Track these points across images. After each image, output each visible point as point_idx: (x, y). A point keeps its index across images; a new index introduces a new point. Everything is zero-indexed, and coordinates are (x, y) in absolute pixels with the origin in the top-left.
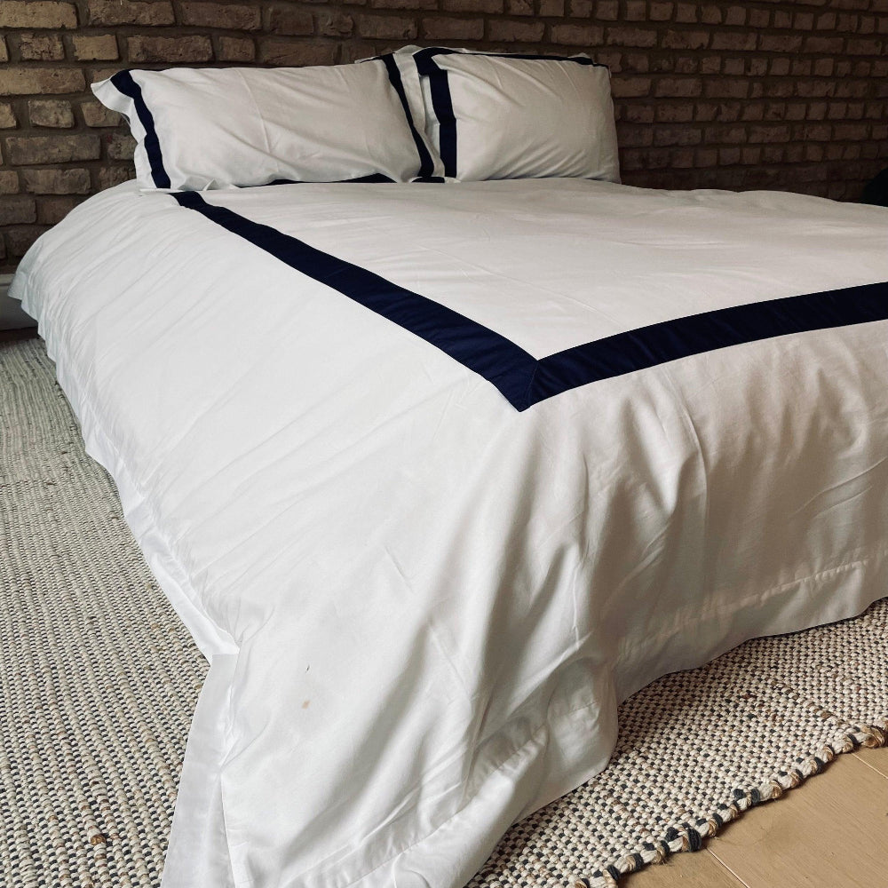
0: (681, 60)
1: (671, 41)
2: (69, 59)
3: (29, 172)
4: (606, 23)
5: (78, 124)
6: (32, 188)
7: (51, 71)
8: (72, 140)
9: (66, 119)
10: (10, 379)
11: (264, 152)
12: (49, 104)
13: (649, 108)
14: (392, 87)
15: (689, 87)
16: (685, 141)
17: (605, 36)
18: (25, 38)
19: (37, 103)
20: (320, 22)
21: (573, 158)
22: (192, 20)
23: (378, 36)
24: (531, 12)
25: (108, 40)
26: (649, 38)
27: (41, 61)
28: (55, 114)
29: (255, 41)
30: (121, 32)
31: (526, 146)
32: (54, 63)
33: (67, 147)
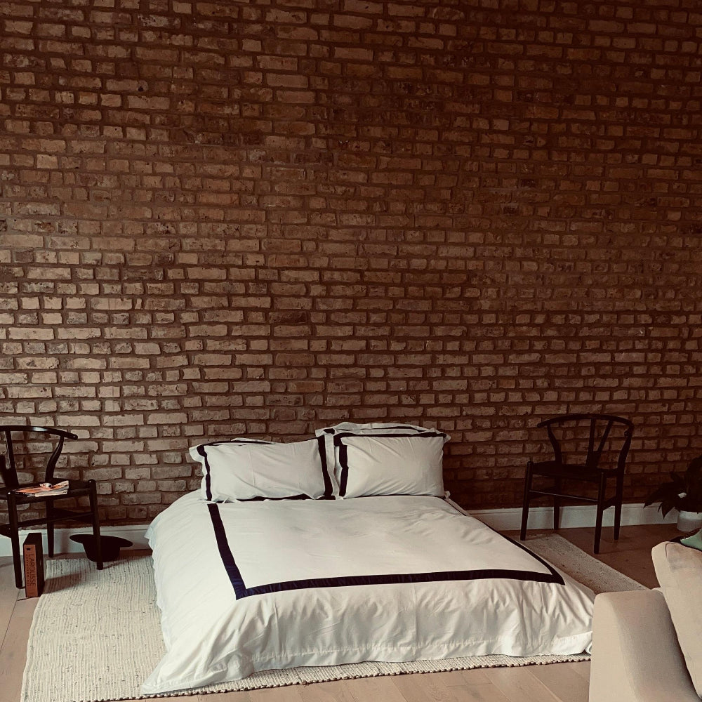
0: (513, 421)
1: (505, 411)
2: (182, 435)
3: (160, 482)
4: (461, 405)
5: (183, 462)
6: (160, 489)
7: (175, 441)
8: (180, 468)
9: (179, 460)
10: (139, 574)
11: (252, 486)
12: (172, 454)
13: (492, 447)
14: (319, 454)
15: (519, 435)
16: (518, 464)
17: (461, 412)
18: (165, 428)
19: (167, 454)
20: (299, 414)
21: (408, 486)
22: (237, 417)
23: (328, 418)
24: (414, 403)
25: (201, 427)
26: (491, 411)
27: (171, 436)
28: (175, 458)
29: (266, 424)
30: (206, 424)
31: (382, 481)
32: (176, 437)
33: (177, 472)
